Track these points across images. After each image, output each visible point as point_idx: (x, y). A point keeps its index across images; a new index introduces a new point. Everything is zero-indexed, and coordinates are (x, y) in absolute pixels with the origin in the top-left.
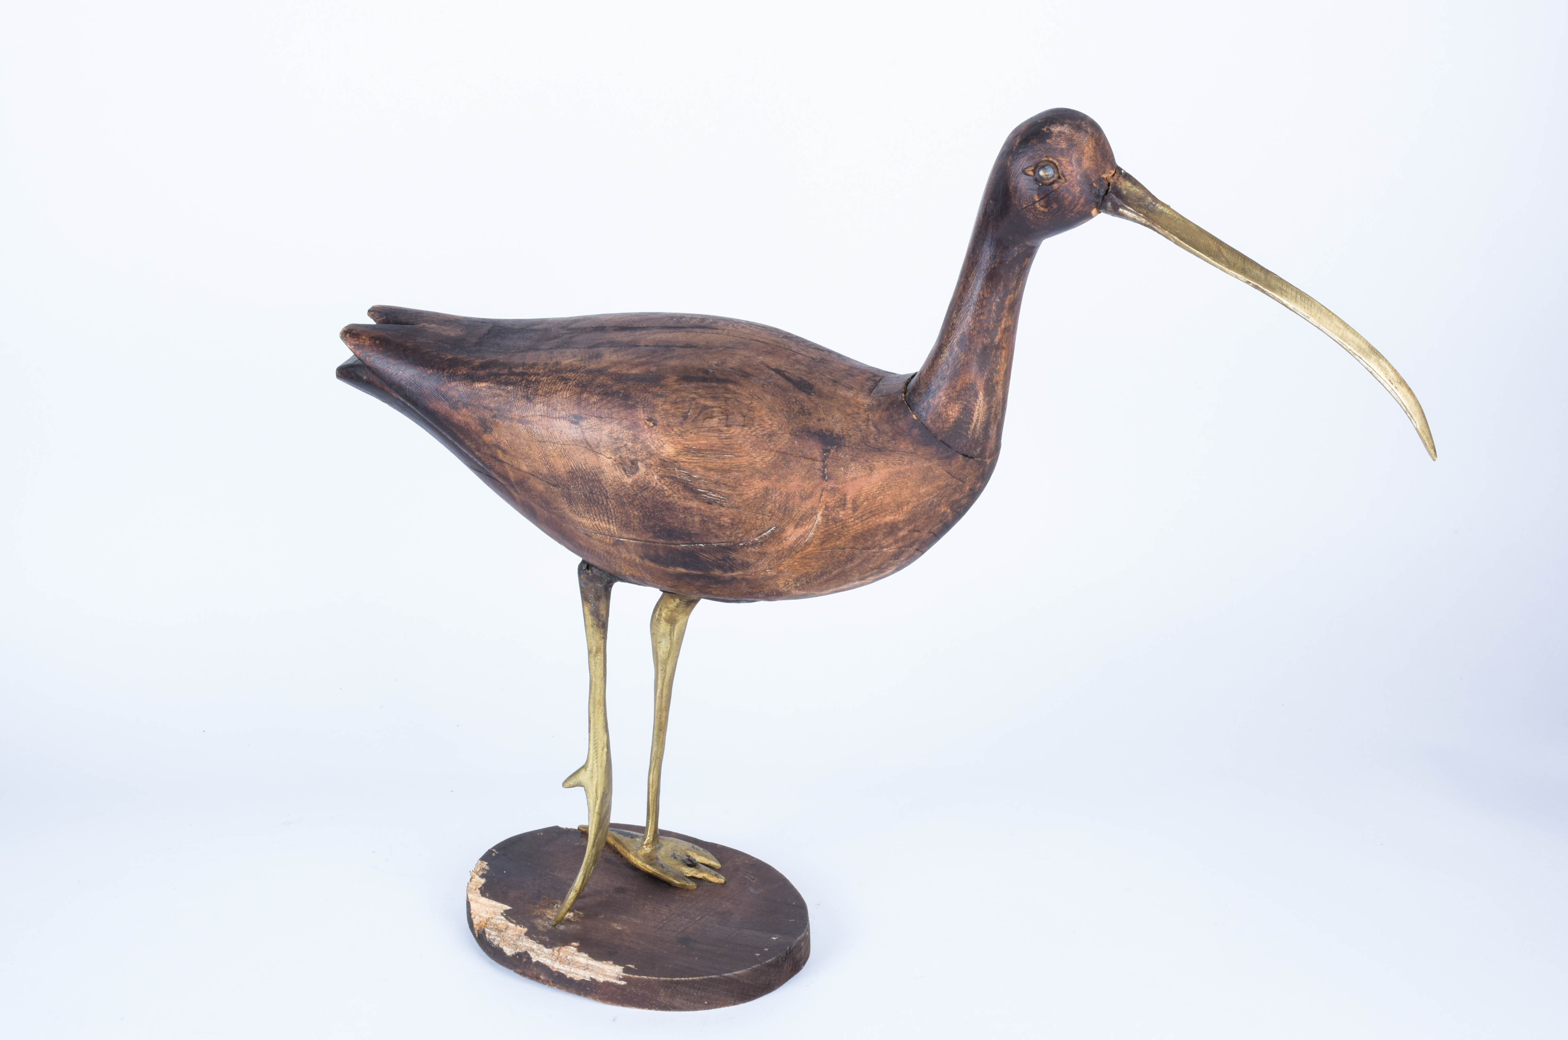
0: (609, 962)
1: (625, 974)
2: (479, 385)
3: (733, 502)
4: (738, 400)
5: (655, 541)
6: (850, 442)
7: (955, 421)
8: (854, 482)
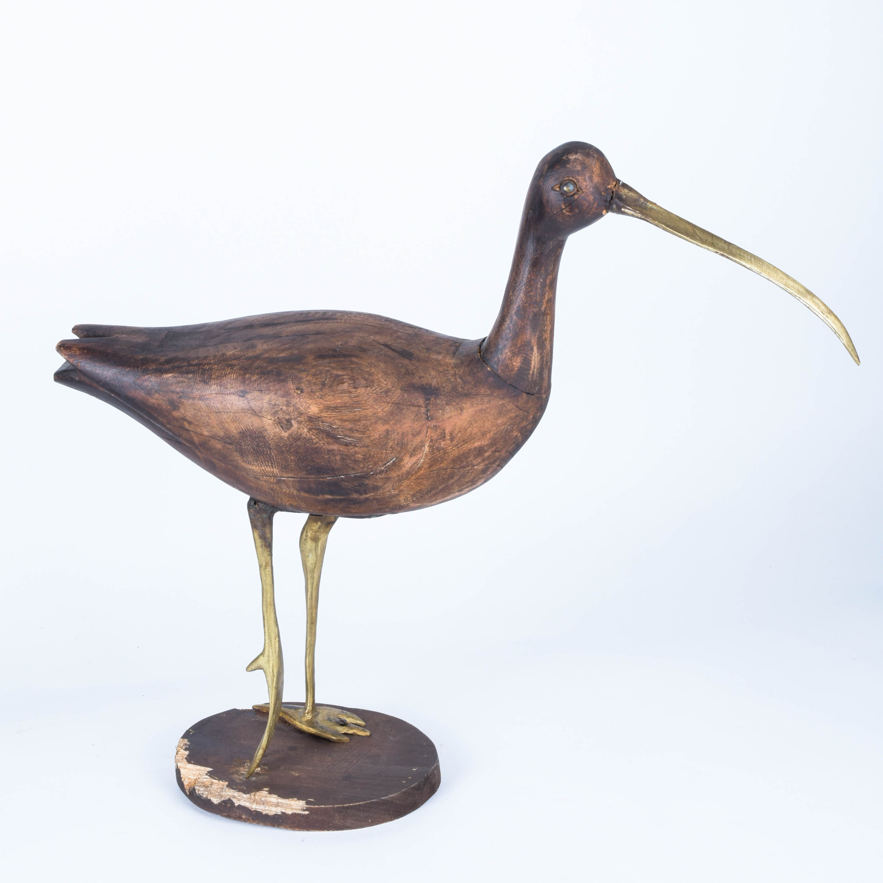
0: (294, 799)
1: (308, 806)
2: (166, 376)
3: (364, 442)
4: (361, 368)
5: (307, 477)
6: (444, 391)
7: (519, 369)
8: (450, 420)
